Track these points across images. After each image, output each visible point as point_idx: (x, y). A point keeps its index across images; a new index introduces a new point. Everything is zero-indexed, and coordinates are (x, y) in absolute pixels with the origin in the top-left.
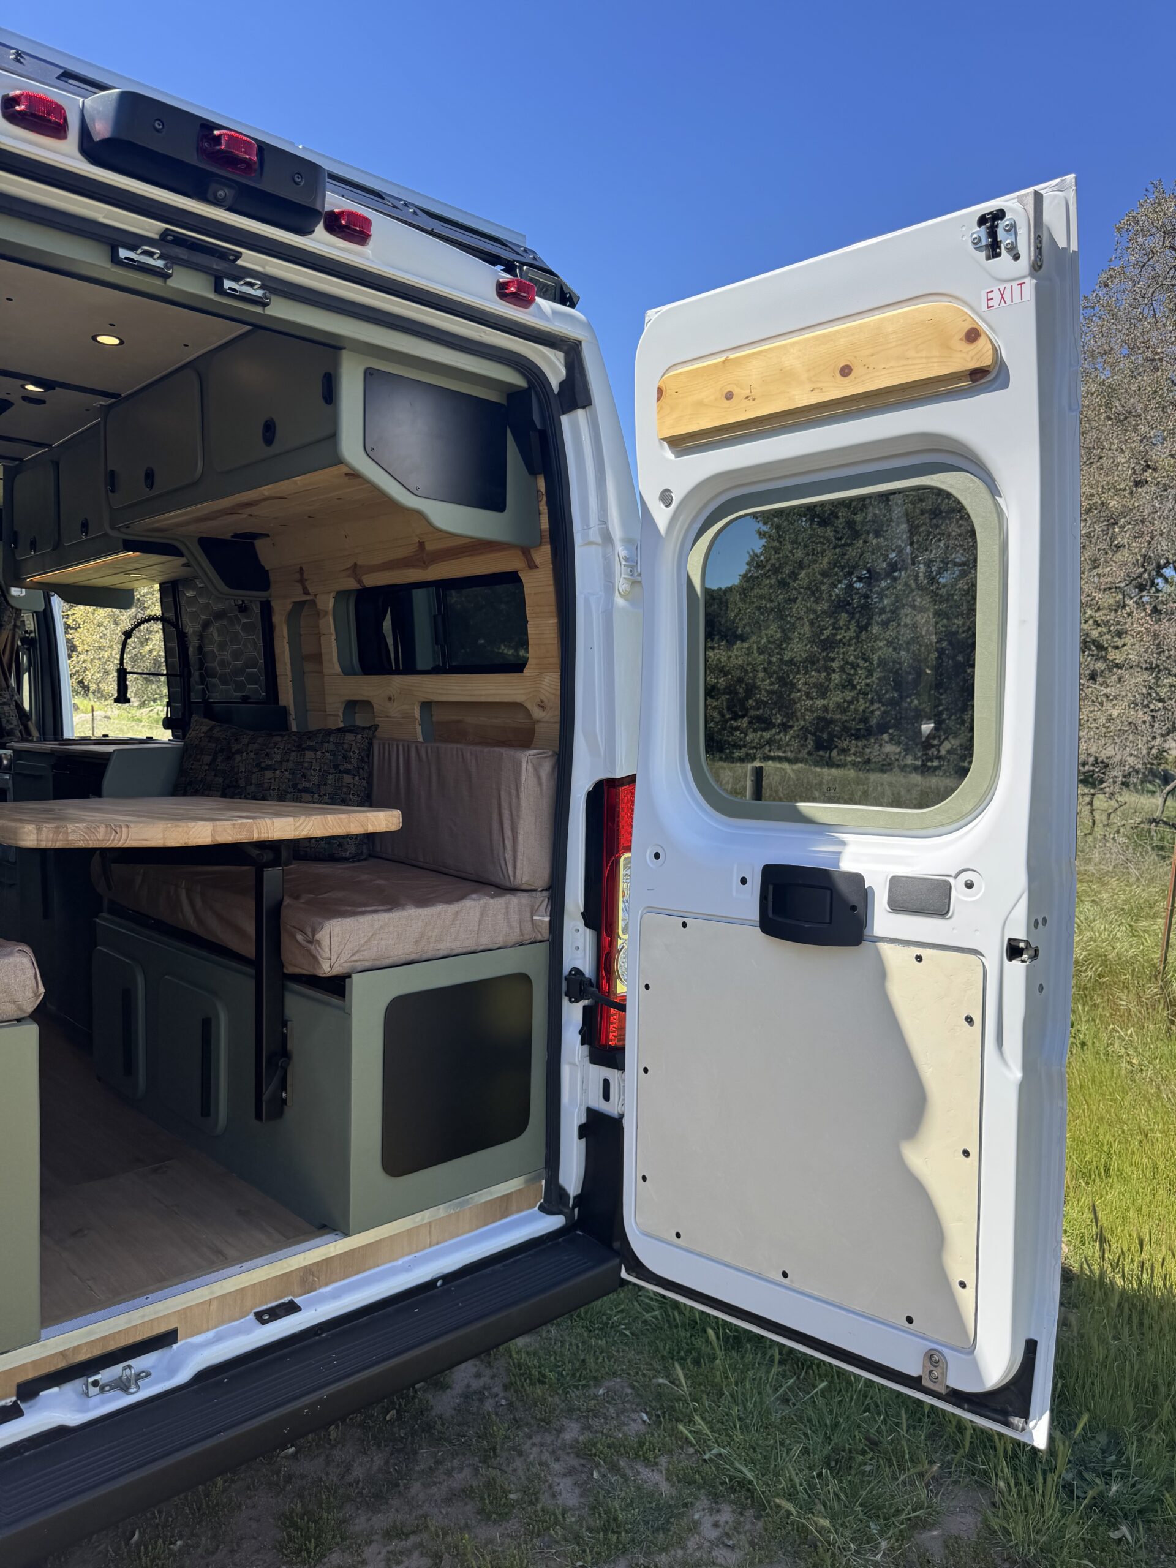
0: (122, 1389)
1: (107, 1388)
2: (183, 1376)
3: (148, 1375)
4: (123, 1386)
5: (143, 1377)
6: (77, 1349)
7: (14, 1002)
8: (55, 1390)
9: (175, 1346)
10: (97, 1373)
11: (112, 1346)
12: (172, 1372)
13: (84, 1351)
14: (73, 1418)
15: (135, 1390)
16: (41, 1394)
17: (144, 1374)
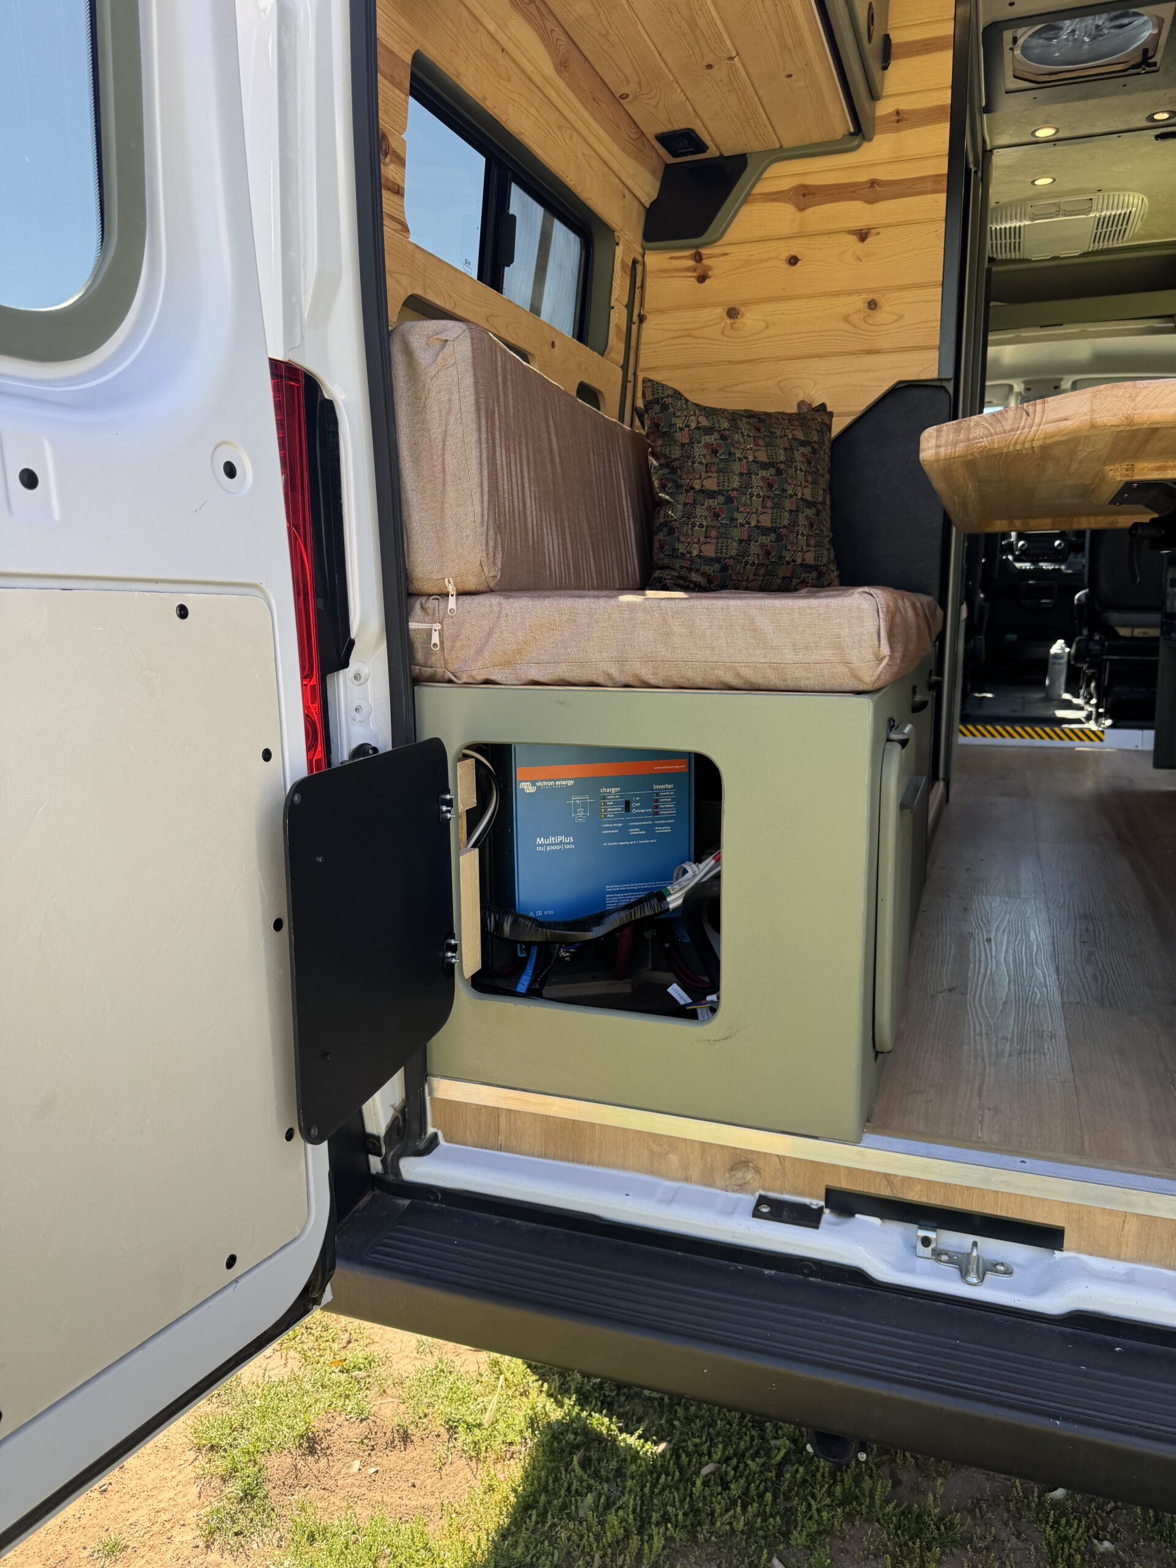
0: (961, 1270)
1: (944, 1258)
2: (1053, 1304)
3: (1008, 1272)
4: (962, 1265)
5: (997, 1271)
6: (906, 1180)
7: (846, 663)
8: (876, 1221)
9: (1058, 1254)
10: (933, 1229)
11: (958, 1203)
12: (1040, 1290)
13: (918, 1188)
14: (882, 1271)
15: (975, 1281)
16: (857, 1216)
17: (1001, 1268)
